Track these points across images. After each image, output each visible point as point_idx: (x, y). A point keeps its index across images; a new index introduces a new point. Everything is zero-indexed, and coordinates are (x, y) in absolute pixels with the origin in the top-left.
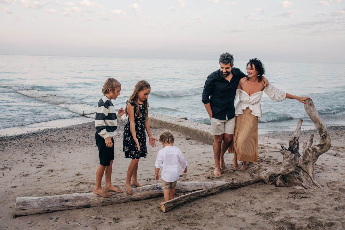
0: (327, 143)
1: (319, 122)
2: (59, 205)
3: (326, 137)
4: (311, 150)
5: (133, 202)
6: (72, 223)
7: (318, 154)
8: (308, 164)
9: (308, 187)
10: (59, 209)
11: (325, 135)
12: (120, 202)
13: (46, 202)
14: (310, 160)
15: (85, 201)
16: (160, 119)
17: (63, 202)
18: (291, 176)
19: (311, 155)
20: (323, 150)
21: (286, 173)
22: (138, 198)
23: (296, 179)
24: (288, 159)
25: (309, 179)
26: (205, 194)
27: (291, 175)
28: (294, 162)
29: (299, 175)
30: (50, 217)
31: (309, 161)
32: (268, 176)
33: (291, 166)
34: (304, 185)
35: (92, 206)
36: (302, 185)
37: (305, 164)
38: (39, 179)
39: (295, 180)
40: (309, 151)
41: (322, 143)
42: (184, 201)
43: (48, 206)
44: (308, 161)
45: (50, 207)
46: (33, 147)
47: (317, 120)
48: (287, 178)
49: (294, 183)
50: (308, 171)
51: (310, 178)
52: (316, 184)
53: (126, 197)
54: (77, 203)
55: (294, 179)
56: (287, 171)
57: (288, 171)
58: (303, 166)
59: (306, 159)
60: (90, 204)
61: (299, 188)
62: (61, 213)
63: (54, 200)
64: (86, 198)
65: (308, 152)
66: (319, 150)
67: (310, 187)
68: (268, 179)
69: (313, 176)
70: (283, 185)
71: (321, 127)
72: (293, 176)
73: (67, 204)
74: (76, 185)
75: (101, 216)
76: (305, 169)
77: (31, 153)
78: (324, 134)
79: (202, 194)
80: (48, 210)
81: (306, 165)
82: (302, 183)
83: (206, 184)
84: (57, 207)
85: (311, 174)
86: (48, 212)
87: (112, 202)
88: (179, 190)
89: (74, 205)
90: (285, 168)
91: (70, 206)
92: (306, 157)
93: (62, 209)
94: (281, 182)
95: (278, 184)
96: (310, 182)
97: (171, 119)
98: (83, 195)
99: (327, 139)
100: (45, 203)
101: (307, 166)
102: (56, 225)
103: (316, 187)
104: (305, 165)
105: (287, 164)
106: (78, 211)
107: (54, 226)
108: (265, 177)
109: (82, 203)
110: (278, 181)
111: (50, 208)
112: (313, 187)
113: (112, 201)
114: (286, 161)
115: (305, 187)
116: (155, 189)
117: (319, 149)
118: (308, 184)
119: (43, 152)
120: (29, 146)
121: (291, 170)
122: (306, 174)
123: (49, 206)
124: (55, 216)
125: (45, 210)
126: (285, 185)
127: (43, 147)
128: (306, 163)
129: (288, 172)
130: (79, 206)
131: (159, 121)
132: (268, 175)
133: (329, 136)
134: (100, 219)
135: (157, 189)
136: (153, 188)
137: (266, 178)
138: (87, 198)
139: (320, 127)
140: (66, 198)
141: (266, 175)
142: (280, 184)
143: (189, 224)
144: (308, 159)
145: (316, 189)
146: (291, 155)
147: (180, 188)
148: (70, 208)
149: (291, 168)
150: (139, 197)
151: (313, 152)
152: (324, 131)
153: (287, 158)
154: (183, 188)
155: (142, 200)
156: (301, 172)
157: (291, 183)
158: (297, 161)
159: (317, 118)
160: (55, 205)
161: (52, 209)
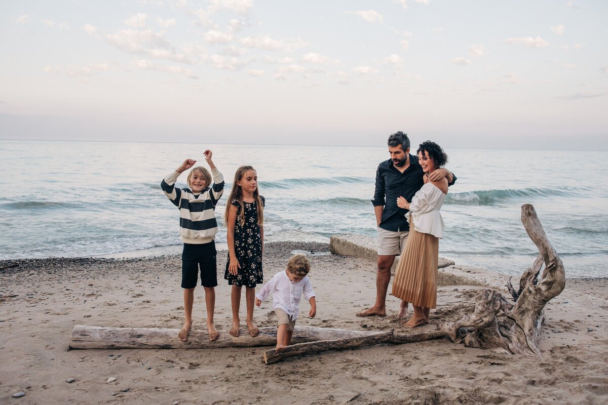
0: (558, 279)
1: (543, 244)
2: (128, 340)
3: (555, 269)
4: (534, 292)
5: (233, 349)
6: (133, 363)
7: (543, 298)
8: (526, 314)
9: (516, 350)
10: (127, 345)
11: (552, 265)
12: (214, 346)
13: (112, 335)
14: (530, 307)
15: (165, 339)
16: (355, 243)
17: (134, 337)
18: (489, 331)
19: (532, 299)
20: (552, 291)
21: (480, 325)
22: (241, 343)
23: (499, 337)
24: (481, 302)
25: (522, 339)
26: (340, 345)
27: (488, 328)
28: (491, 307)
29: (510, 332)
30: (110, 354)
31: (527, 310)
32: (453, 329)
33: (486, 314)
34: (511, 346)
35: (173, 347)
36: (508, 347)
37: (520, 313)
38: (124, 310)
39: (497, 338)
40: (530, 292)
41: (549, 280)
42: (301, 352)
43: (113, 341)
44: (527, 308)
45: (115, 342)
46: (146, 273)
47: (539, 239)
48: (484, 335)
49: (495, 343)
50: (523, 326)
51: (524, 337)
52: (531, 347)
53: (223, 340)
54: (152, 341)
55: (494, 336)
56: (480, 320)
57: (483, 321)
58: (517, 317)
59: (523, 306)
60: (171, 344)
61: (500, 351)
63: (122, 333)
64: (166, 335)
65: (528, 294)
66: (546, 291)
67: (520, 350)
68: (455, 334)
69: (531, 333)
70: (477, 345)
71: (547, 251)
72: (494, 331)
73: (140, 340)
74: (166, 321)
75: (177, 360)
76: (519, 322)
77: (139, 279)
78: (551, 264)
79: (334, 346)
80: (113, 346)
81: (522, 316)
82: (510, 345)
83: (351, 334)
84: (124, 342)
85: (526, 331)
86: (112, 348)
87: (203, 345)
88: (307, 338)
89: (148, 343)
90: (477, 316)
91: (143, 344)
92: (524, 303)
93: (132, 346)
94: (473, 340)
95: (467, 342)
96: (522, 344)
97: (373, 244)
98: (164, 330)
99: (558, 273)
100: (110, 335)
101: (523, 317)
102: (112, 363)
103: (530, 352)
104: (520, 316)
105: (480, 309)
106: (153, 352)
107: (110, 364)
108: (450, 330)
109: (160, 341)
110: (468, 338)
111: (115, 344)
112: (525, 352)
113: (203, 343)
114: (479, 305)
115: (513, 351)
116: (269, 334)
117: (545, 289)
118: (518, 346)
119: (156, 279)
120: (142, 271)
121: (486, 320)
122: (519, 330)
123: (115, 340)
124: (116, 353)
125: (108, 344)
126: (481, 345)
127: (159, 273)
128: (523, 313)
129: (482, 324)
130: (154, 345)
131: (354, 245)
132: (454, 326)
133: (561, 268)
134: (173, 362)
135: (272, 333)
136: (266, 331)
137: (451, 332)
138: (168, 336)
139: (545, 252)
140: (139, 333)
141: (451, 327)
142: (470, 342)
143: (291, 381)
144: (527, 306)
145: (527, 355)
146: (485, 295)
147: (307, 336)
148: (142, 347)
149: (485, 316)
150: (242, 341)
151: (536, 294)
152: (551, 259)
153: (480, 300)
154: (313, 336)
155: (247, 347)
156: (513, 328)
157: (490, 342)
158: (497, 306)
159: (539, 237)
160: (122, 340)
161: (117, 345)
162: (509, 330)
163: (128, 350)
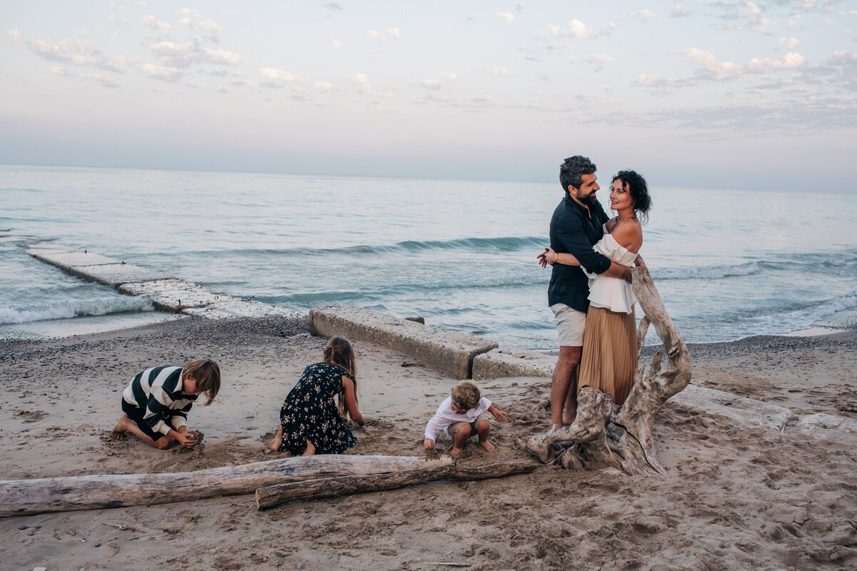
0: (683, 370)
1: (663, 322)
2: (48, 499)
3: (679, 355)
4: (649, 387)
5: (224, 498)
6: (67, 538)
7: (662, 395)
8: (640, 418)
9: (633, 470)
10: (46, 508)
11: (676, 351)
12: (192, 497)
13: (18, 493)
14: (645, 409)
15: (110, 492)
16: (350, 320)
17: (58, 493)
18: (595, 445)
19: (648, 398)
20: (674, 385)
21: (584, 438)
22: (235, 489)
23: (608, 453)
24: (587, 405)
25: (638, 453)
26: (374, 482)
27: (595, 442)
28: (600, 413)
29: (619, 445)
30: (21, 525)
31: (642, 412)
32: (545, 445)
33: (593, 422)
34: (625, 465)
35: (124, 504)
36: (622, 466)
37: (632, 418)
38: (21, 446)
39: (606, 455)
40: (644, 388)
41: (670, 371)
43: (21, 502)
44: (641, 411)
45: (25, 504)
46: (32, 378)
47: (658, 316)
48: (588, 451)
49: (603, 462)
50: (638, 435)
51: (640, 450)
52: (652, 464)
53: (207, 486)
54: (89, 497)
55: (603, 452)
56: (586, 431)
57: (588, 432)
58: (629, 424)
59: (636, 408)
60: (122, 499)
61: (613, 471)
62: (48, 517)
63: (37, 488)
64: (113, 486)
65: (641, 391)
66: (666, 385)
67: (639, 470)
68: (546, 452)
69: (649, 445)
70: (579, 465)
71: (668, 332)
72: (602, 445)
73: (67, 497)
74: (101, 461)
75: (139, 526)
76: (632, 431)
77: (25, 390)
78: (674, 349)
80: (22, 510)
81: (635, 421)
82: (623, 463)
83: (399, 461)
84: (42, 503)
85: (643, 442)
86: (21, 514)
87: (174, 497)
88: (335, 472)
89: (83, 502)
90: (580, 426)
91: (73, 504)
92: (636, 403)
93: (54, 508)
94: (574, 459)
95: (566, 463)
96: (639, 460)
97: (375, 320)
98: (107, 478)
99: (682, 360)
100: (15, 494)
101: (637, 423)
102: (30, 541)
103: (651, 471)
104: (632, 421)
105: (586, 417)
106: (92, 514)
107: (26, 543)
108: (540, 447)
109: (103, 497)
110: (567, 457)
111: (26, 507)
112: (645, 471)
113: (174, 494)
114: (583, 410)
115: (628, 471)
116: (278, 471)
117: (665, 383)
118: (634, 464)
119: (53, 389)
120: (24, 375)
121: (593, 430)
122: (632, 440)
123: (24, 501)
124: (32, 523)
125: (14, 509)
126: (584, 465)
127: (55, 379)
128: (635, 417)
129: (587, 436)
130: (93, 504)
131: (348, 323)
132: (545, 441)
133: (686, 354)
134: (134, 530)
135: (283, 470)
136: (273, 467)
137: (542, 450)
138: (115, 487)
139: (666, 333)
140: (66, 486)
141: (541, 443)
142: (570, 463)
144: (641, 407)
145: (649, 475)
146: (592, 396)
147: (336, 470)
148: (73, 508)
149: (593, 426)
150: (237, 486)
151: (652, 391)
152: (673, 342)
153: (585, 403)
154: (344, 469)
155: (245, 494)
156: (623, 438)
157: (596, 461)
158: (607, 411)
159: (657, 313)
160: (38, 499)
161: (29, 508)
162: (618, 441)
163: (49, 516)
